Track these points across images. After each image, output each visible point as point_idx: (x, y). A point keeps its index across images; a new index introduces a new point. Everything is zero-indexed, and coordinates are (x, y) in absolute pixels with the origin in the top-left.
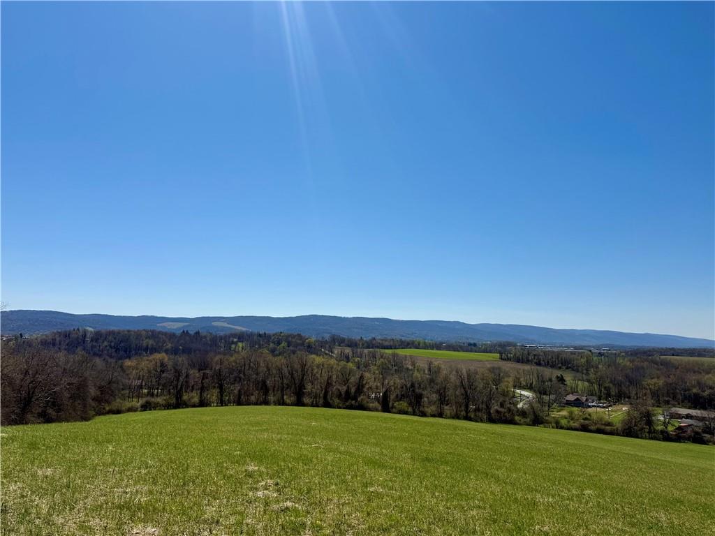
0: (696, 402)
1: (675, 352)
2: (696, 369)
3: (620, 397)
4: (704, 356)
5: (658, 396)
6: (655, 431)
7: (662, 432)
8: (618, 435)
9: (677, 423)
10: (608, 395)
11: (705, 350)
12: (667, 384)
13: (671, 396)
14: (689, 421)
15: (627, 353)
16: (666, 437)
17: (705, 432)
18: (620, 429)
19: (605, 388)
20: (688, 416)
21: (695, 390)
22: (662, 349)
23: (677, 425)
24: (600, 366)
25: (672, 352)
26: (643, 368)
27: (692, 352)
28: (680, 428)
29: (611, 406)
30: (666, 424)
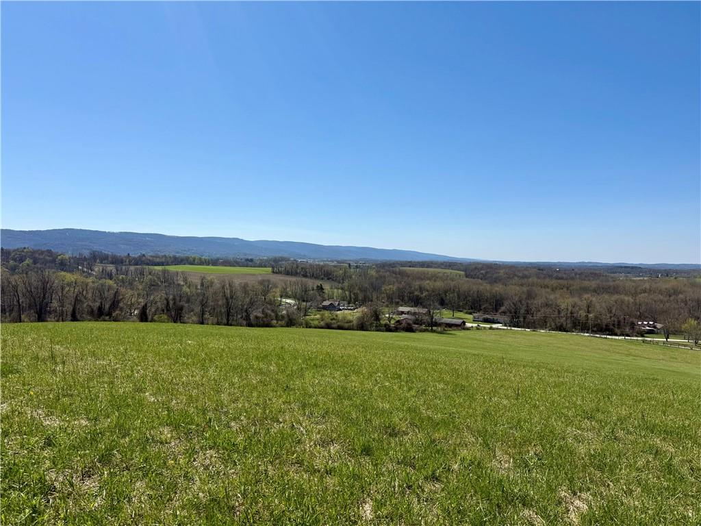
0: (417, 302)
1: (412, 264)
2: (422, 277)
3: (364, 302)
4: (431, 267)
5: (392, 299)
6: (381, 325)
7: (386, 325)
8: (353, 329)
9: (397, 318)
10: (356, 300)
11: (432, 262)
12: (399, 289)
13: (401, 298)
14: (406, 316)
15: (377, 265)
16: (388, 329)
17: (415, 323)
18: (355, 325)
19: (354, 294)
20: (408, 313)
21: (416, 293)
22: (403, 262)
23: (398, 319)
24: (353, 276)
25: (410, 264)
26: (385, 277)
27: (423, 264)
28: (398, 321)
29: (357, 308)
30: (389, 319)
